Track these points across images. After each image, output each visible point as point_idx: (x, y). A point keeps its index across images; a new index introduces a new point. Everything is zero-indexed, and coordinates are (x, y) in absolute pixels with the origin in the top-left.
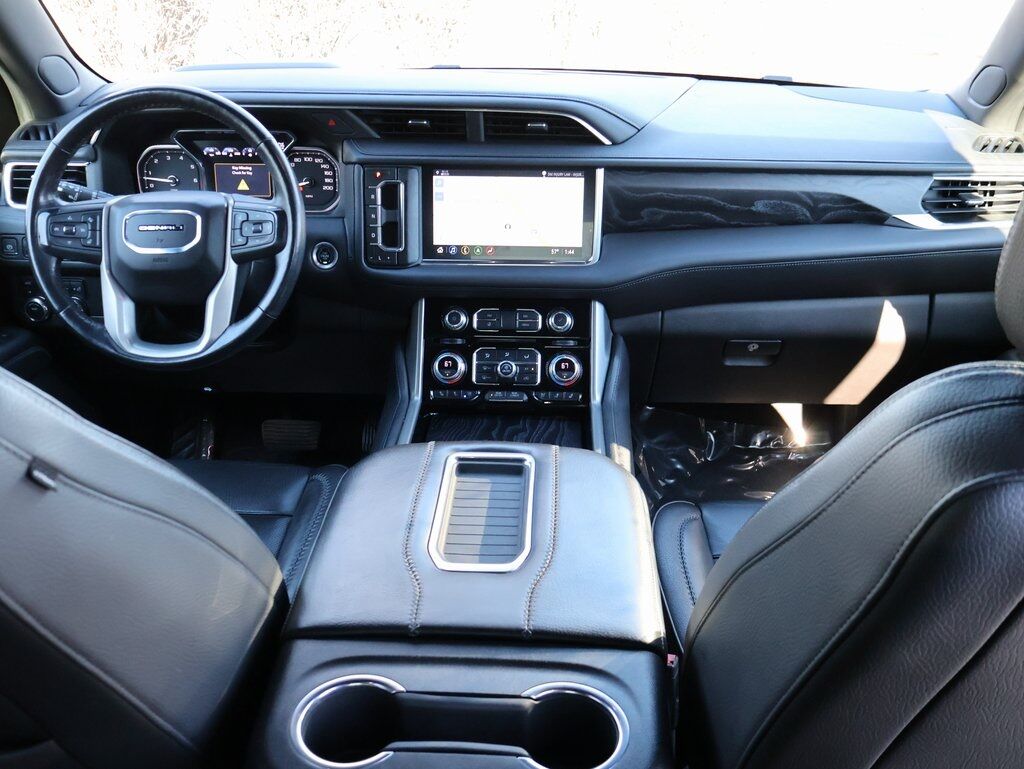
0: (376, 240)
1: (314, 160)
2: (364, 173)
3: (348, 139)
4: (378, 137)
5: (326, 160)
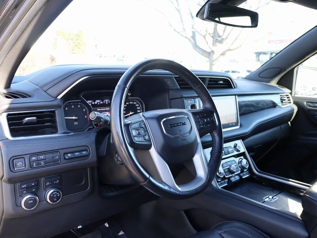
1: (133, 103)
2: (186, 101)
3: (172, 90)
4: (179, 88)
5: (137, 102)
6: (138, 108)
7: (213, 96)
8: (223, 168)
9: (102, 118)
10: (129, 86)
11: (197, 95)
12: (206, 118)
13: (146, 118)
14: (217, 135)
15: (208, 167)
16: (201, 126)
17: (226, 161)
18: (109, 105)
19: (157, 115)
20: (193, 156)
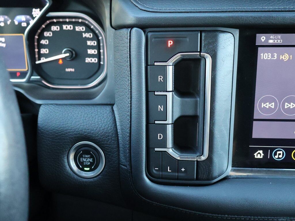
0: (163, 144)
1: (74, 28)
5: (88, 27)
6: (89, 43)
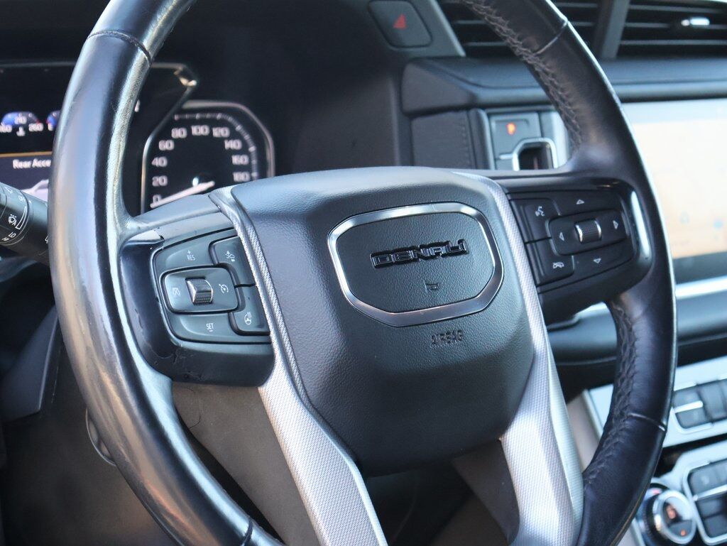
1: (211, 132)
2: (491, 125)
3: (418, 61)
4: (462, 53)
5: (232, 128)
6: (236, 160)
7: (627, 100)
8: (693, 493)
9: (10, 211)
10: (155, 41)
11: (540, 93)
12: (584, 216)
13: (250, 218)
14: (646, 312)
15: (585, 483)
16: (557, 265)
17: (714, 459)
18: (45, 142)
19: (310, 202)
20: (503, 424)
